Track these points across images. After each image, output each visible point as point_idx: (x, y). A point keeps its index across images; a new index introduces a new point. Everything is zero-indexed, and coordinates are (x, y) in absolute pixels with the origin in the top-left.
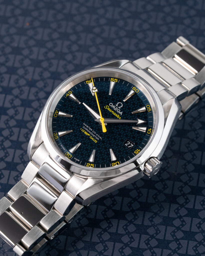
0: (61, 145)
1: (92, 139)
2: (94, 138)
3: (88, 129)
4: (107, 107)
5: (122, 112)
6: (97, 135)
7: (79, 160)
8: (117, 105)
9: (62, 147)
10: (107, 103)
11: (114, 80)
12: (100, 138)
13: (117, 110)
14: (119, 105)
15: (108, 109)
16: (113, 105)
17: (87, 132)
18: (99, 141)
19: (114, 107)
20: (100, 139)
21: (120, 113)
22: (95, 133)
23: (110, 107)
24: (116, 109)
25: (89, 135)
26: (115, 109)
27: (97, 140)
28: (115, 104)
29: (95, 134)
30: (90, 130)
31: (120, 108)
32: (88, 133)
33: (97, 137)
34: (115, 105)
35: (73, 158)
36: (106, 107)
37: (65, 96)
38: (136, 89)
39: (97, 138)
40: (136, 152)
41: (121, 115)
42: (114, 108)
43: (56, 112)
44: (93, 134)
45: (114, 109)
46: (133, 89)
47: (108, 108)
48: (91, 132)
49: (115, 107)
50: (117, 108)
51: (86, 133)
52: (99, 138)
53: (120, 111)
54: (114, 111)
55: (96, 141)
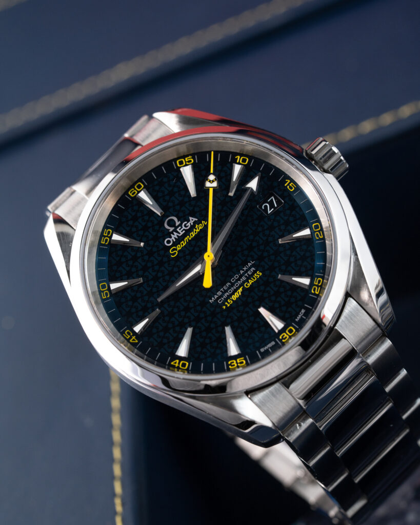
0: (262, 350)
1: (251, 282)
2: (248, 278)
3: (226, 291)
4: (172, 251)
5: (191, 218)
6: (242, 272)
7: (303, 311)
8: (171, 229)
9: (266, 348)
10: (162, 253)
11: (105, 236)
12: (249, 264)
13: (184, 228)
14: (171, 223)
15: (178, 249)
16: (171, 237)
17: (233, 293)
18: (257, 267)
19: (174, 236)
20: (253, 266)
21: (191, 222)
22: (236, 276)
23: (175, 244)
24: (180, 231)
25: (241, 289)
26: (182, 233)
27: (255, 272)
28: (169, 234)
29: (241, 277)
30: (229, 288)
31: (178, 223)
32: (235, 291)
33: (246, 271)
34: (172, 233)
35: (296, 323)
36: (173, 254)
37: (137, 344)
38: (135, 189)
39: (250, 273)
40: (291, 188)
41: (197, 220)
42: (177, 236)
43: (177, 365)
44: (239, 280)
45: (180, 235)
46: (133, 194)
47: (176, 249)
48: (233, 285)
49: (174, 233)
50: (178, 230)
51: (235, 297)
52: (250, 268)
53: (186, 222)
54: (184, 236)
55: (259, 274)
